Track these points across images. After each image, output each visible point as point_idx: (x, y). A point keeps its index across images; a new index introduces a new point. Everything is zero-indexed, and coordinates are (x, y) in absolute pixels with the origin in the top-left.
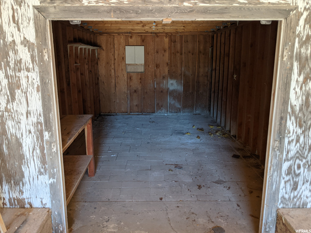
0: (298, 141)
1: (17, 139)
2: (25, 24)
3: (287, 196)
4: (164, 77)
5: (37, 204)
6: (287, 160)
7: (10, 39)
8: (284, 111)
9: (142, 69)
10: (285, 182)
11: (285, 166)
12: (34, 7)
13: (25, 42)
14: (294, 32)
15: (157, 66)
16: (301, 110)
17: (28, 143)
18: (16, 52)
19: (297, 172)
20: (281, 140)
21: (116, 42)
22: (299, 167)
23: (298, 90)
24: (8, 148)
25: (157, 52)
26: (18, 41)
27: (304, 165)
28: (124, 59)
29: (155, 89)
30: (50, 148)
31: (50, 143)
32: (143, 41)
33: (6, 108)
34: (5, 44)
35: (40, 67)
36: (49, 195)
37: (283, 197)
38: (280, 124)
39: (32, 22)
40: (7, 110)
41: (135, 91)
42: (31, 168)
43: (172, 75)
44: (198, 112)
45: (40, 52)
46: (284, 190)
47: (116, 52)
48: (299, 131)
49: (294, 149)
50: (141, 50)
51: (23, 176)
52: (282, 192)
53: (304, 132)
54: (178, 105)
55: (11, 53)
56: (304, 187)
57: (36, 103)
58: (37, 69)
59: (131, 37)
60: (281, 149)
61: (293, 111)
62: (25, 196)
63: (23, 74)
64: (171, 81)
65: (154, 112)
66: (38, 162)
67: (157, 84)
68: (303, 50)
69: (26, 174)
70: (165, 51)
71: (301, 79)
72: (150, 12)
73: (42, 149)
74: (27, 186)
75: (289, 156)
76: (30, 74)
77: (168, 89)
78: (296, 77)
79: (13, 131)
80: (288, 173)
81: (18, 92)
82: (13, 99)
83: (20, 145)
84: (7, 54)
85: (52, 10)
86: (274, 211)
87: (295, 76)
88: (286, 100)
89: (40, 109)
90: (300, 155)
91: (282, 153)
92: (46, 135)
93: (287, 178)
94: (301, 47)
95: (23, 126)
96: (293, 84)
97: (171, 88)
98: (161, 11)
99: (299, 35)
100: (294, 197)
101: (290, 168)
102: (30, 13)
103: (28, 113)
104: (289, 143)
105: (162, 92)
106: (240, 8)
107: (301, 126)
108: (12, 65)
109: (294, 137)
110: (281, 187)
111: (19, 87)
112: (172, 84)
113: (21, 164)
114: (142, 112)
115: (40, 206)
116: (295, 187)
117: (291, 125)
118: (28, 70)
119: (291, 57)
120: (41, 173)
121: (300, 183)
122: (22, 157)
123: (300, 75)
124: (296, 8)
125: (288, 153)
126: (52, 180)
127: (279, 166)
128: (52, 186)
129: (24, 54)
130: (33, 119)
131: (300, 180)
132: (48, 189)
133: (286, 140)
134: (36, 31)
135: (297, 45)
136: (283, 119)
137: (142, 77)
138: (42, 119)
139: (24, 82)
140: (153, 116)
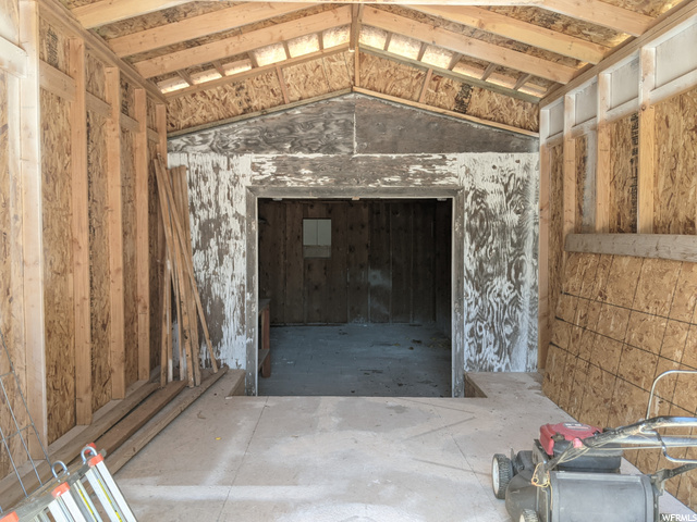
0: (476, 303)
1: (220, 300)
2: (238, 200)
3: (472, 359)
4: (362, 267)
5: (232, 366)
6: (468, 321)
7: (224, 213)
8: (460, 275)
9: (327, 254)
10: (469, 344)
11: (467, 328)
12: (247, 187)
13: (237, 215)
14: (463, 208)
15: (351, 249)
16: (476, 274)
17: (230, 304)
18: (228, 223)
19: (480, 334)
20: (460, 302)
21: (288, 213)
22: (481, 329)
23: (471, 256)
24: (211, 309)
25: (351, 228)
26: (230, 214)
27: (486, 327)
28: (300, 237)
29: (348, 284)
30: (250, 309)
31: (250, 303)
32: (330, 212)
33: (214, 271)
34: (219, 217)
35: (248, 235)
36: (245, 355)
37: (468, 360)
38: (458, 287)
39: (244, 200)
40: (214, 273)
41: (316, 288)
42: (230, 329)
43: (375, 263)
44: (416, 322)
45: (249, 223)
46: (468, 353)
47: (288, 228)
48: (477, 294)
49: (474, 311)
50: (326, 225)
51: (222, 336)
52: (466, 355)
53: (481, 295)
54: (384, 311)
55: (223, 224)
56: (488, 350)
57: (241, 267)
58: (245, 237)
59: (312, 206)
60: (461, 310)
61: (469, 276)
62: (221, 357)
63: (231, 242)
64: (373, 273)
65: (346, 322)
66: (237, 322)
67: (351, 276)
68: (472, 222)
69: (225, 335)
70: (363, 226)
71: (473, 247)
72: (343, 192)
73: (242, 309)
74: (225, 347)
75: (470, 318)
76: (238, 242)
77: (369, 284)
78: (468, 245)
79: (217, 292)
80: (471, 335)
81: (226, 257)
82: (221, 263)
83: (222, 305)
84: (220, 225)
85: (261, 190)
86: (460, 373)
87: (467, 243)
88: (461, 265)
89: (244, 272)
90: (480, 318)
91: (462, 314)
92: (248, 296)
93: (470, 340)
94: (470, 219)
95: (227, 288)
96: (466, 252)
97: (373, 283)
98: (350, 191)
99: (467, 210)
100: (480, 360)
101: (472, 330)
102: (243, 192)
103: (233, 276)
104: (469, 305)
105: (359, 288)
106: (415, 189)
107: (478, 290)
108: (223, 234)
109: (472, 299)
110: (466, 349)
111: (227, 253)
112: (375, 277)
113: (221, 324)
114: (327, 322)
115: (235, 367)
116: (479, 350)
117: (468, 287)
118: (237, 238)
119: (462, 228)
120: (239, 333)
121: (484, 346)
122: (223, 317)
123: (471, 243)
124: (463, 188)
125: (468, 314)
126: (249, 340)
127: (461, 327)
128: (249, 346)
129: (235, 225)
130: (237, 281)
131: (483, 341)
132: (244, 350)
133: (466, 303)
134: (247, 207)
135: (466, 218)
136: (460, 283)
137: (328, 265)
138: (245, 282)
139: (232, 248)
140: (344, 328)
